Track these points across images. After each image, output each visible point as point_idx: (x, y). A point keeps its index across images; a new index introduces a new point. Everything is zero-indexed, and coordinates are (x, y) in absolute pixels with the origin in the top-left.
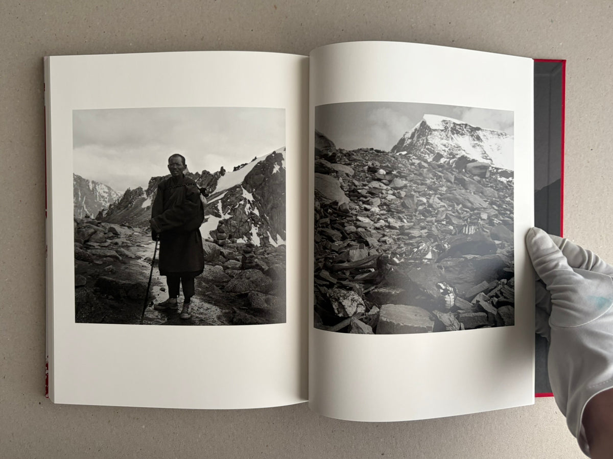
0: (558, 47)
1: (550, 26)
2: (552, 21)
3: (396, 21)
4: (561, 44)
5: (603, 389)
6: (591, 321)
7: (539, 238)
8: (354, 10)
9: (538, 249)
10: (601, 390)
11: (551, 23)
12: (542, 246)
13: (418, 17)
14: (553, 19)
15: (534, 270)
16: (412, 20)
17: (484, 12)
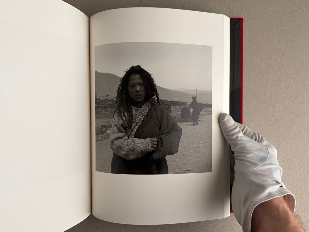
0: (304, 23)
1: (299, 11)
2: (300, 8)
3: (211, 9)
4: (306, 21)
5: (262, 201)
6: (257, 168)
7: (226, 120)
8: (186, 3)
9: (226, 126)
10: (261, 202)
11: (300, 10)
12: (229, 124)
13: (223, 7)
14: (301, 7)
15: (224, 138)
16: (220, 9)
17: (261, 3)
